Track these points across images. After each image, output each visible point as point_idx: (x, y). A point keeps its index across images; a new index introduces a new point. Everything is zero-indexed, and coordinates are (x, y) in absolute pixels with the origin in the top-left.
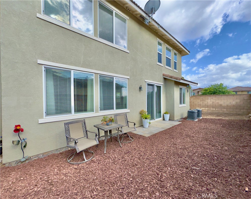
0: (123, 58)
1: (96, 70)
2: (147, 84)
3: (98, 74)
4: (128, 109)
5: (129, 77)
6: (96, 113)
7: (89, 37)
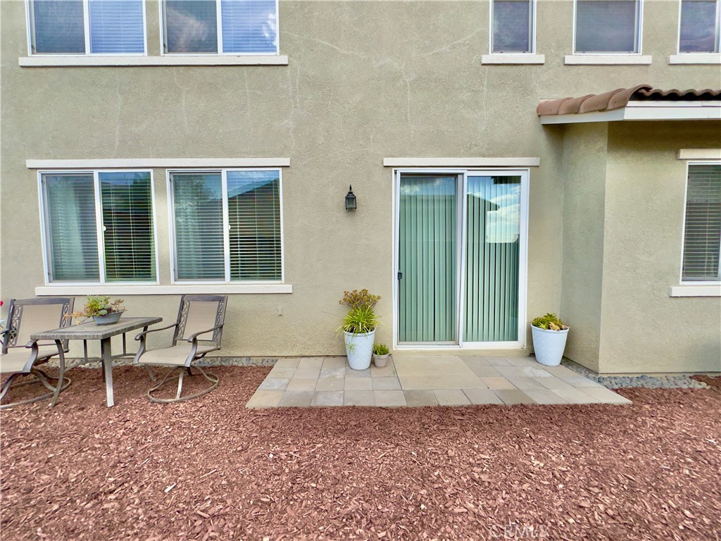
0: (259, 92)
1: (158, 156)
2: (402, 174)
3: (163, 169)
4: (286, 283)
5: (286, 162)
6: (162, 284)
7: (131, 64)
